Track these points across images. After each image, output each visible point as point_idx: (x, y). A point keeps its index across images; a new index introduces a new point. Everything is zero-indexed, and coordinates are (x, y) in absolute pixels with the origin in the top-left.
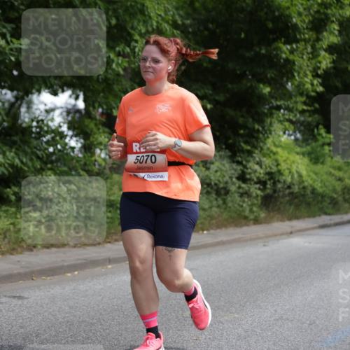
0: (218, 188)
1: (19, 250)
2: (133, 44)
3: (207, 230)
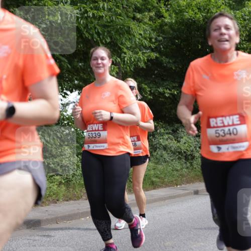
0: (187, 155)
1: (47, 203)
2: (123, 55)
3: (180, 185)
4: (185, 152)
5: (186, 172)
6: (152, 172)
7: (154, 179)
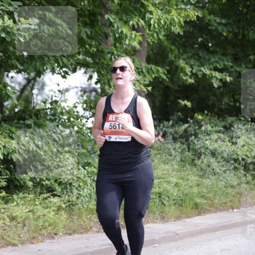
0: (246, 163)
2: (148, 15)
3: (238, 208)
4: (243, 159)
5: (245, 189)
6: (195, 190)
7: (198, 200)
